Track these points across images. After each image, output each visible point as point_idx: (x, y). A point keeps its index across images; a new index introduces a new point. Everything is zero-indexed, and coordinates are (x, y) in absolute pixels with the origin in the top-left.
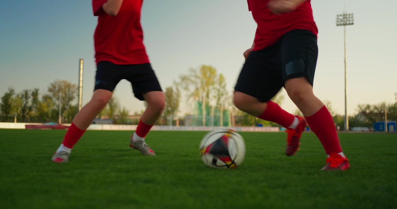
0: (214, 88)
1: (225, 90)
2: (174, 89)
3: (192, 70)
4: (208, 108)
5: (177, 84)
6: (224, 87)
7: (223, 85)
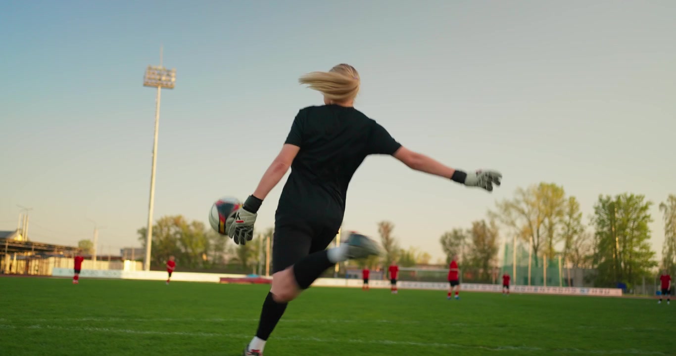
0: (561, 221)
1: (579, 223)
2: (488, 225)
3: (520, 191)
4: (551, 253)
5: (493, 215)
6: (578, 220)
7: (575, 216)
